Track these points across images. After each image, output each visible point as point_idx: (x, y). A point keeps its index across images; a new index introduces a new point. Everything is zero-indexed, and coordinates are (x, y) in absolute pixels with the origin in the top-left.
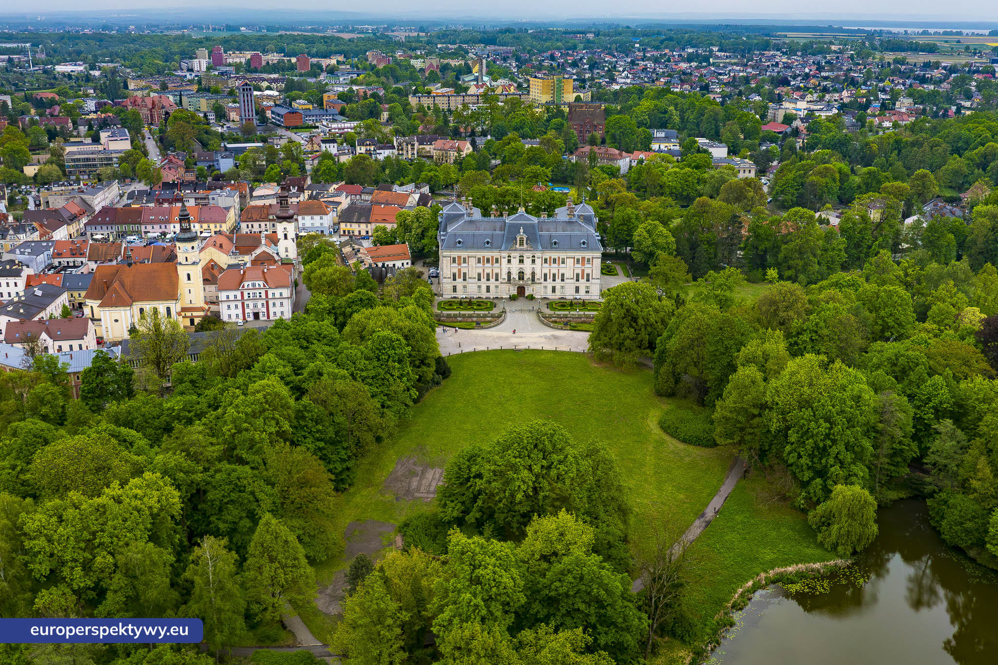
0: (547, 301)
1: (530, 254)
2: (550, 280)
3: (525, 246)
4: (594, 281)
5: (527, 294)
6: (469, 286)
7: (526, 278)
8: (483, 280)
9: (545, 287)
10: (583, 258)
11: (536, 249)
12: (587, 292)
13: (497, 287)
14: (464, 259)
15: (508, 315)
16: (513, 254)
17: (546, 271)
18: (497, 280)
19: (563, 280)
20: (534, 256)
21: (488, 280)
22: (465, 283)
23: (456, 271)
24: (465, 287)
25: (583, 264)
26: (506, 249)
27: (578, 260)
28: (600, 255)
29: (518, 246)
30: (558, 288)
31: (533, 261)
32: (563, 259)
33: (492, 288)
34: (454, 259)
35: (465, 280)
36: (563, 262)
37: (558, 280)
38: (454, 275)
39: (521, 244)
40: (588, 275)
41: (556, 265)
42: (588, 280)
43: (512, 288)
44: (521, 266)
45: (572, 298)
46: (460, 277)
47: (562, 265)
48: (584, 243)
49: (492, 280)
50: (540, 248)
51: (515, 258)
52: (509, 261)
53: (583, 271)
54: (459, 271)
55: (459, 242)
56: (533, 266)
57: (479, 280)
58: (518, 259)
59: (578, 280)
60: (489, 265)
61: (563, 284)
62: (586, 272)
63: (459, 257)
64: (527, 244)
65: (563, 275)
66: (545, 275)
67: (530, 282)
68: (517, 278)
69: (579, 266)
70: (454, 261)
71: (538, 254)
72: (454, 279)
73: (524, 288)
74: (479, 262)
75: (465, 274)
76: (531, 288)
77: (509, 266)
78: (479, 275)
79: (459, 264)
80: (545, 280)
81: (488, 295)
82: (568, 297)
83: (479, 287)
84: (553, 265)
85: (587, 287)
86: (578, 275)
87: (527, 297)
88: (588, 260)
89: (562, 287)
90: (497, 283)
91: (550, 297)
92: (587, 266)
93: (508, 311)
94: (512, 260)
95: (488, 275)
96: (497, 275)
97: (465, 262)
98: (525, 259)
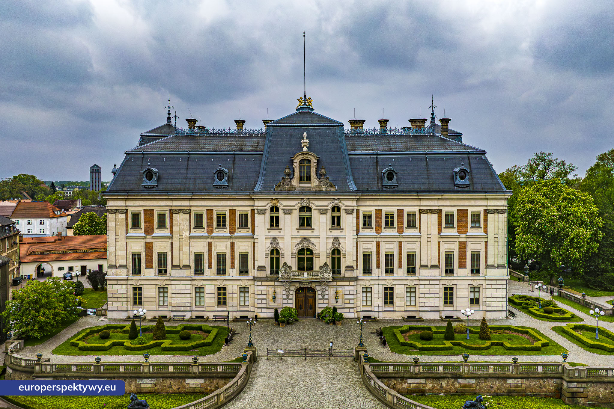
0: (376, 327)
1: (327, 204)
2: (378, 272)
3: (315, 182)
4: (492, 272)
5: (321, 306)
6: (172, 287)
7: (317, 264)
8: (210, 272)
9: (367, 290)
10: (463, 213)
11: (343, 190)
12: (474, 302)
13: (244, 290)
14: (162, 217)
15: (263, 367)
16: (283, 204)
17: (369, 246)
18: (244, 271)
19: (411, 271)
20: (336, 209)
21: (221, 271)
22: (162, 281)
23: (139, 247)
24: (163, 290)
25: (462, 229)
26: (266, 190)
27: (449, 217)
28: (502, 204)
29: (295, 182)
30: (400, 290)
31: (336, 222)
32: (411, 216)
33: (233, 293)
34: (136, 217)
35: (162, 271)
36: (412, 224)
37: (400, 272)
38: (136, 258)
39: (305, 178)
40: (476, 257)
41: (394, 232)
42: (476, 271)
43: (281, 293)
44: (305, 233)
45: (435, 316)
46: (149, 265)
47: (407, 232)
48: (463, 174)
49: (233, 273)
50: (353, 187)
51: (288, 212)
52: (274, 222)
53: (463, 246)
54: (149, 247)
55: (149, 175)
56: (336, 233)
57: (199, 271)
58: (296, 214)
59: (449, 271)
60: (224, 232)
61: (411, 280)
62: (472, 247)
63: (149, 212)
64: (319, 176)
65: (412, 257)
66: (367, 257)
67: (328, 276)
68: (294, 264)
69: (454, 232)
70: (136, 224)
71: (347, 203)
72: (136, 271)
73: (313, 291)
74: (199, 224)
75: (162, 256)
76: (330, 293)
77: (274, 233)
78: (199, 258)
79: (149, 230)
80: (367, 270)
81: (221, 311)
82: (426, 316)
83: (199, 290)
84: (385, 232)
85: (475, 289)
86: (449, 257)
87: (321, 317)
88: (476, 218)
89: (411, 290)
90: (244, 280)
91: (381, 316)
92: (471, 232)
93: (262, 354)
94: (284, 219)
95: (221, 258)
96: (244, 257)
97: (162, 225)
98: (315, 214)
